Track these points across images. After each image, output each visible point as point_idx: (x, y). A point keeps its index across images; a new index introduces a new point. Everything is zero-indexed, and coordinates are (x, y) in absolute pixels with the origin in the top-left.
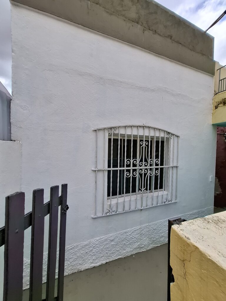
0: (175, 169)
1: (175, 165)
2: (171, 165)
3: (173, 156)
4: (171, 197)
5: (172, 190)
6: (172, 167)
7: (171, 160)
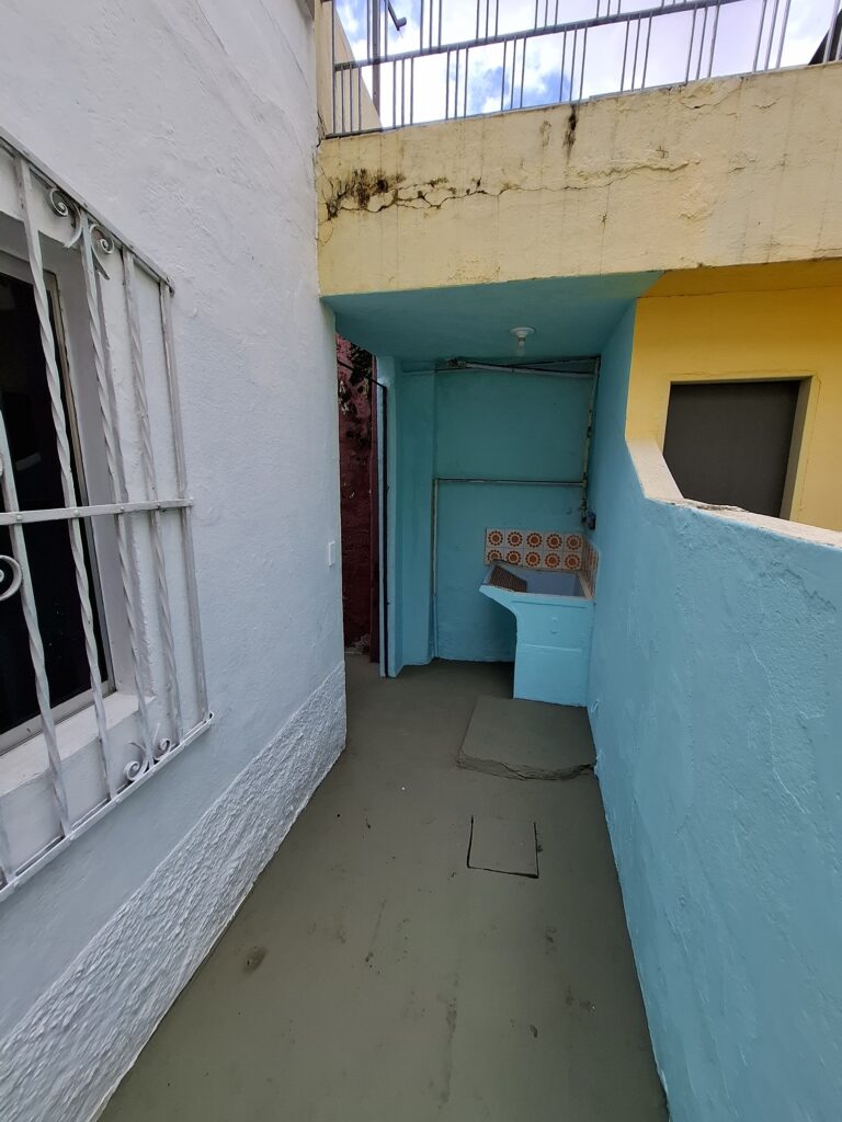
0: (169, 529)
1: (167, 496)
2: (137, 498)
3: (142, 427)
4: (169, 714)
5: (169, 667)
6: (150, 514)
7: (130, 457)
